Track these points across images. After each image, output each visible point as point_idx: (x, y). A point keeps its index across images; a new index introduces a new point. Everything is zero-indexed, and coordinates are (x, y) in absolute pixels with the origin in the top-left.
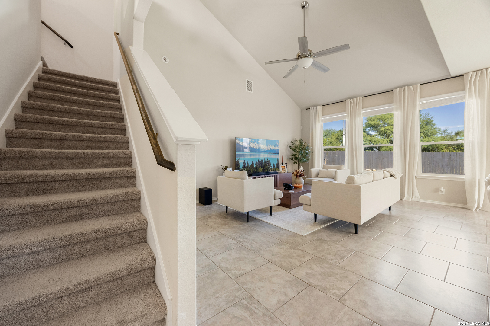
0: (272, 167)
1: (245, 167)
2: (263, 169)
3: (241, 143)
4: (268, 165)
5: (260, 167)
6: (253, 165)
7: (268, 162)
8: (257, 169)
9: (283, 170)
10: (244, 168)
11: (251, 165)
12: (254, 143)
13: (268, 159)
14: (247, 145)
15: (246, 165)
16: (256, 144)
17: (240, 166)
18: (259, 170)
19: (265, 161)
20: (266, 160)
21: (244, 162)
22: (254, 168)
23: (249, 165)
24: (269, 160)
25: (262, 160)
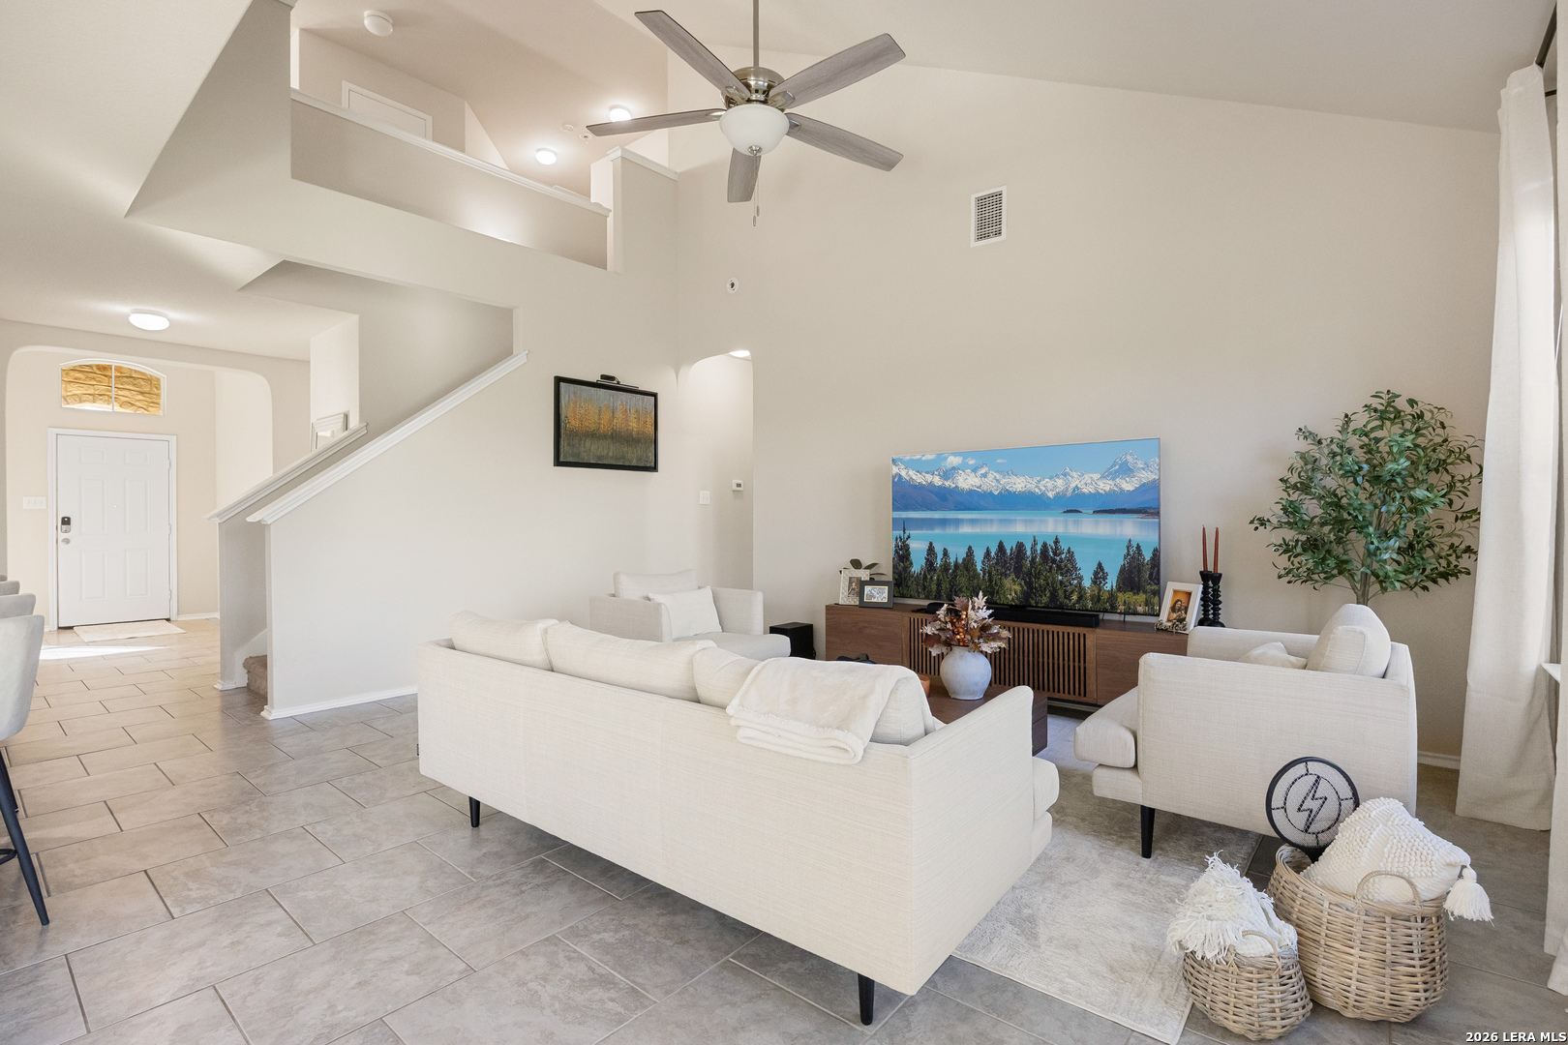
0: (1087, 583)
1: (935, 570)
2: (1029, 584)
3: (914, 477)
4: (1059, 568)
5: (1006, 576)
6: (974, 564)
7: (1055, 554)
8: (990, 580)
9: (1175, 615)
10: (929, 571)
11: (960, 561)
12: (974, 471)
13: (1056, 542)
14: (940, 483)
15: (939, 562)
16: (984, 475)
17: (911, 564)
18: (1002, 586)
19: (1039, 547)
20: (1045, 545)
21: (931, 550)
22: (976, 575)
23: (952, 560)
24: (1064, 546)
25: (1020, 546)
